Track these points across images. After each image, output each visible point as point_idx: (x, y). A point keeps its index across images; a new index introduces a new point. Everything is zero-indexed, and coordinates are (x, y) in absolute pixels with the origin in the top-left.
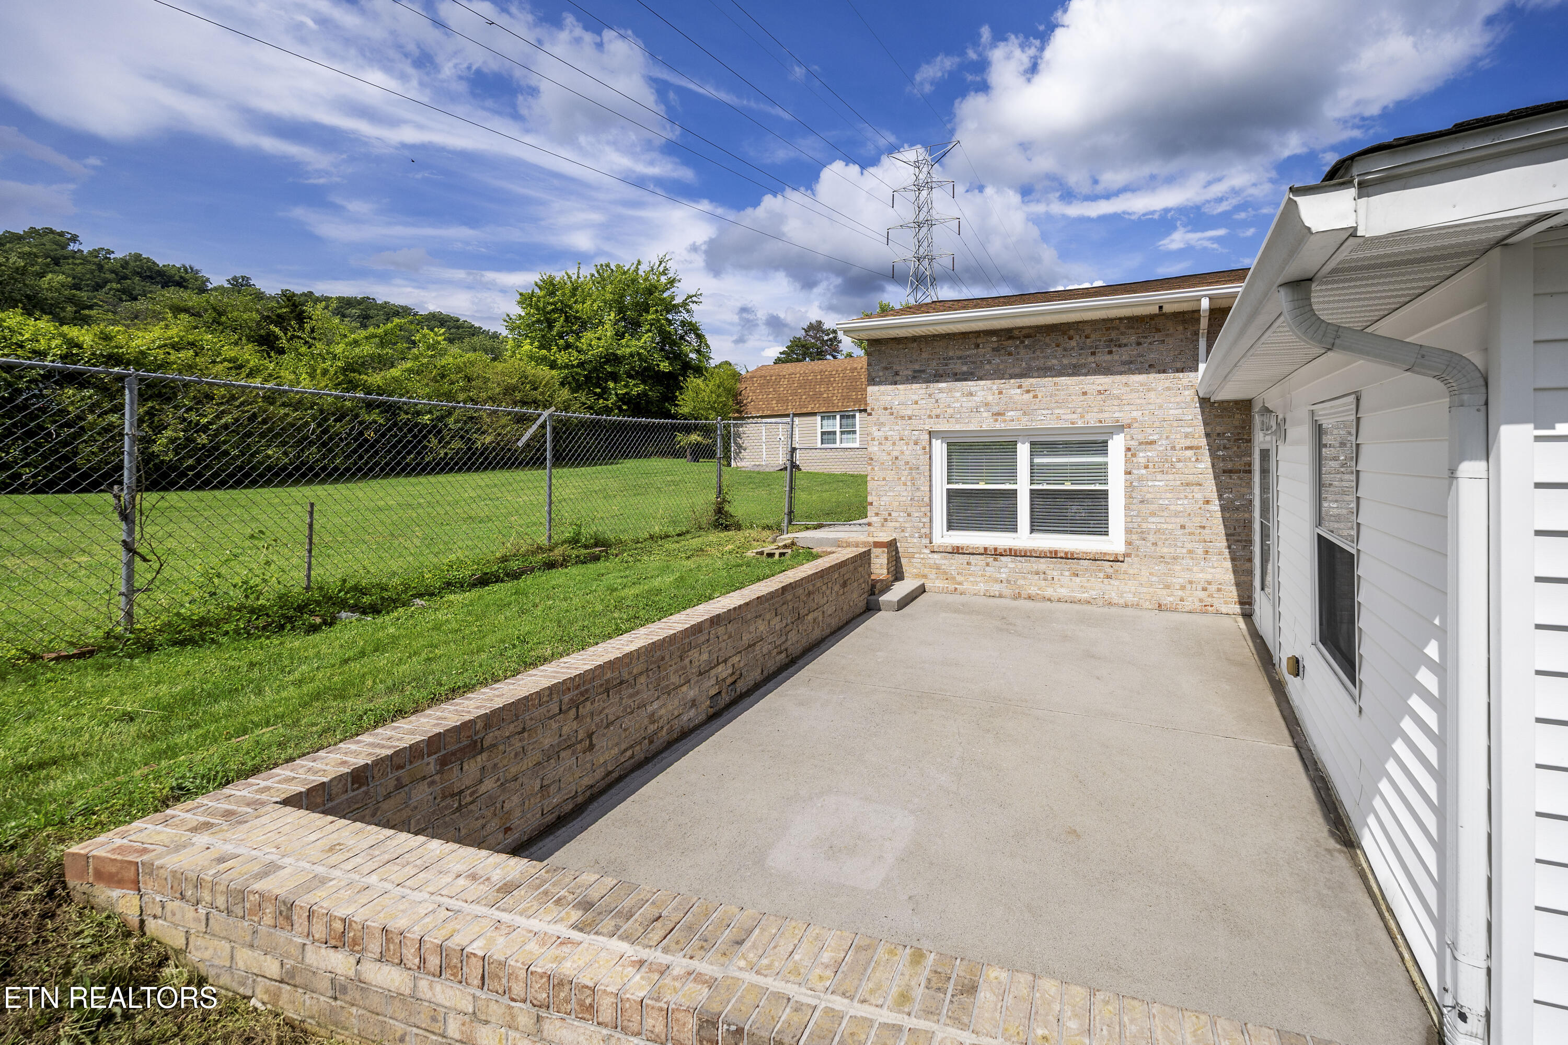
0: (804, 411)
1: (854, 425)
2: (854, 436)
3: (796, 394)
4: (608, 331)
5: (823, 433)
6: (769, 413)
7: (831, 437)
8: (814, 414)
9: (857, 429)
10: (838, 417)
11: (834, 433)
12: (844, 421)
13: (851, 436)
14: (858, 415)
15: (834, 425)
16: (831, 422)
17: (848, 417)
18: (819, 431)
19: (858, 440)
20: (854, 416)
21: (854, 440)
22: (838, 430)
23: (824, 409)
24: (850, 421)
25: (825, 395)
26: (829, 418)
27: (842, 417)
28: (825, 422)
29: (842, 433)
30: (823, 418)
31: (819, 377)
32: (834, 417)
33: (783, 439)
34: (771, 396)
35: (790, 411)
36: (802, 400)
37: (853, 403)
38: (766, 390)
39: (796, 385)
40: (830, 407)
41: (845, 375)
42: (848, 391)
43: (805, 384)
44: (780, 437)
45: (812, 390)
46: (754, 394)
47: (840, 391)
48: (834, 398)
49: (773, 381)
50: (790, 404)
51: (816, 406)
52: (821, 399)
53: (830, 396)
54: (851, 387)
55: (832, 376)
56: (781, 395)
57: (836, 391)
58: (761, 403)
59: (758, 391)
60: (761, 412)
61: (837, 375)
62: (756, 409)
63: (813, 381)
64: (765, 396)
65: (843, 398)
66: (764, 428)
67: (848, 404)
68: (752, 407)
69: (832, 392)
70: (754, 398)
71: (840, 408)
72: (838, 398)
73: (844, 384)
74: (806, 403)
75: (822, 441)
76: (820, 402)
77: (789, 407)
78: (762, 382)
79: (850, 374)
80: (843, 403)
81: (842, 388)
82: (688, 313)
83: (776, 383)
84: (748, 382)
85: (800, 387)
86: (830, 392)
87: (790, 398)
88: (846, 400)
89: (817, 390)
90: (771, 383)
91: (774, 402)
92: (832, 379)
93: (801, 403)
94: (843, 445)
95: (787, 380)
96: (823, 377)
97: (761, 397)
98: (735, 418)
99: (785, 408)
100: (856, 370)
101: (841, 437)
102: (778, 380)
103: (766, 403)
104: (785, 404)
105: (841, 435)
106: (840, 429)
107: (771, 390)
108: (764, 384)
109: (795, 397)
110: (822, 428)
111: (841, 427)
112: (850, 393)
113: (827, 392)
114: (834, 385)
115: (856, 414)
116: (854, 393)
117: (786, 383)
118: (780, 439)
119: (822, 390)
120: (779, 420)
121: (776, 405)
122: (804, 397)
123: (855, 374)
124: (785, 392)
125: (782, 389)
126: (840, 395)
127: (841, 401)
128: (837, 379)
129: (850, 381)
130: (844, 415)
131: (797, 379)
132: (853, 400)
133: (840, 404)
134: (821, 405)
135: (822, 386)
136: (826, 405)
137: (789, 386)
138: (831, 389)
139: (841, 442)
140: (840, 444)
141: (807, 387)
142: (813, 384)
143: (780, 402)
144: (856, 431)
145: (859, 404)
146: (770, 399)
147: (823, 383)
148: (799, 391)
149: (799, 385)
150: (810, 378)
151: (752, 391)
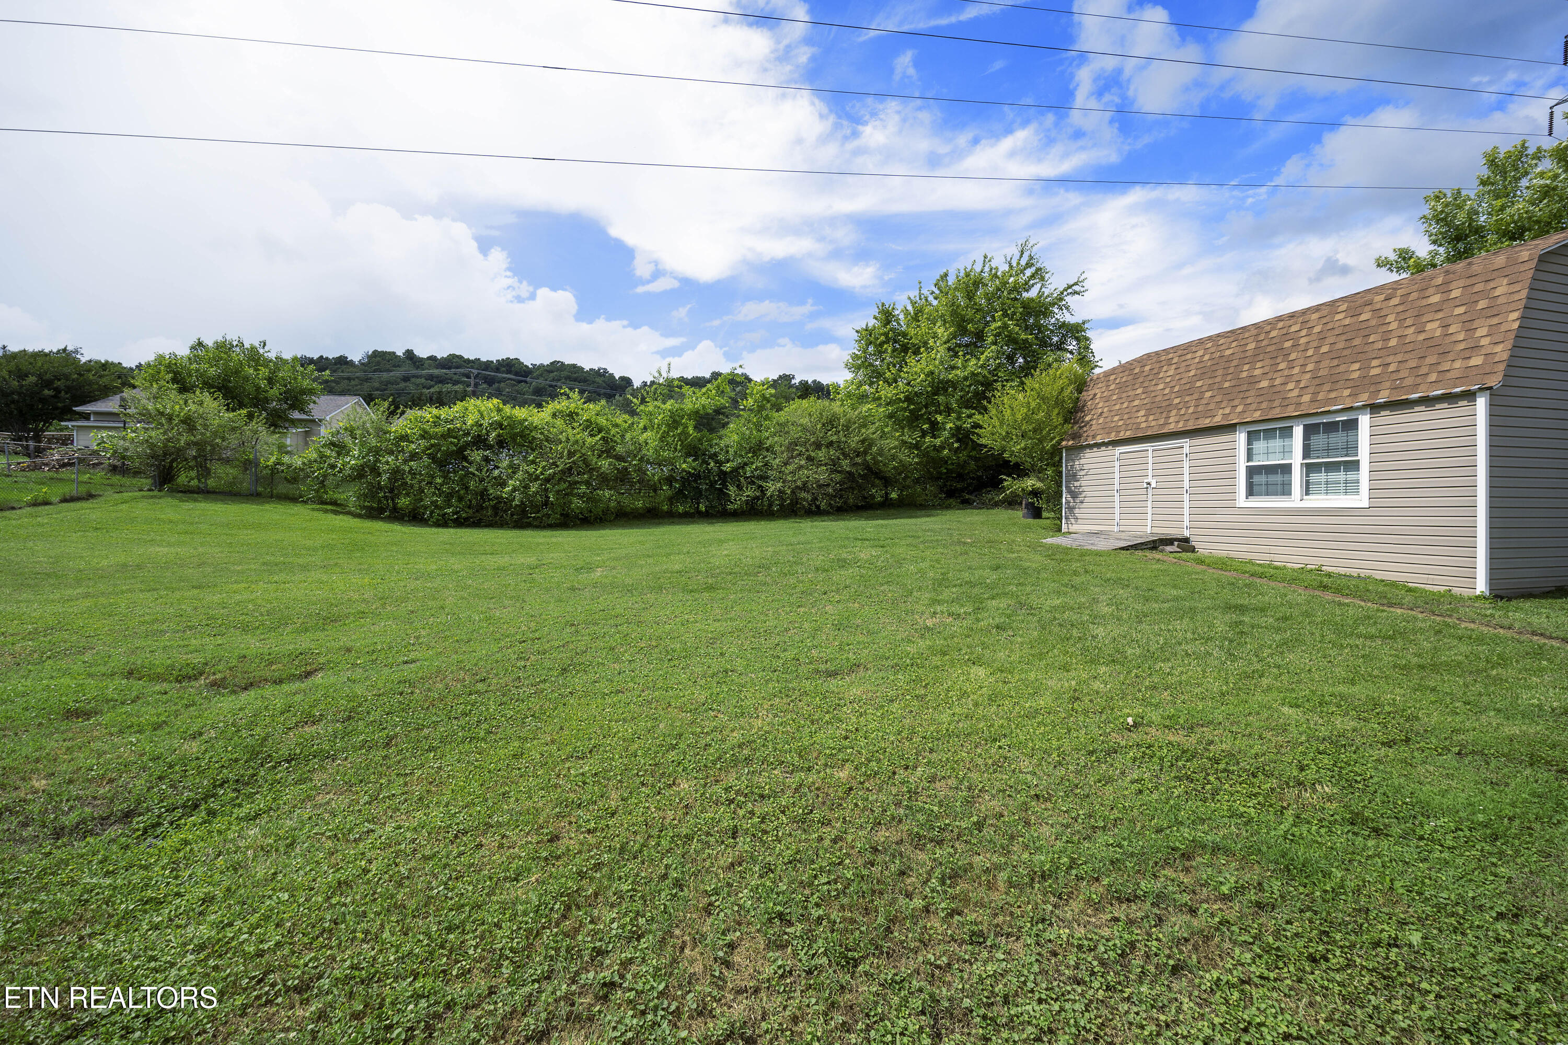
0: (1207, 422)
1: (1352, 448)
2: (1351, 476)
3: (1189, 392)
4: (940, 352)
5: (1253, 470)
6: (1128, 434)
7: (1278, 478)
8: (1230, 428)
9: (1364, 454)
10: (1298, 431)
11: (1286, 469)
12: (1319, 440)
13: (1340, 476)
14: (1364, 418)
15: (1287, 452)
16: (1277, 443)
17: (1331, 427)
18: (1242, 466)
19: (1364, 485)
20: (1352, 425)
21: (1351, 487)
22: (1297, 460)
23: (1257, 415)
24: (1338, 438)
25: (1264, 384)
26: (1269, 434)
27: (1309, 431)
28: (1260, 446)
29: (1310, 469)
30: (1252, 437)
31: (1252, 346)
32: (1287, 432)
33: (1154, 485)
34: (1136, 403)
35: (1172, 427)
36: (1204, 401)
37: (1349, 390)
38: (1130, 394)
39: (1192, 373)
40: (1278, 410)
41: (1330, 326)
42: (1336, 362)
43: (1214, 368)
44: (1149, 479)
45: (1229, 377)
46: (1107, 404)
47: (1310, 367)
48: (1291, 386)
49: (1145, 374)
50: (1174, 413)
51: (1240, 409)
52: (1252, 393)
53: (1277, 382)
54: (1345, 353)
55: (1288, 337)
56: (1157, 399)
57: (1296, 370)
58: (1116, 418)
59: (1115, 397)
60: (1114, 434)
61: (1304, 333)
62: (1106, 431)
63: (1237, 356)
64: (1125, 405)
65: (1317, 381)
66: (1117, 464)
67: (1333, 395)
68: (1099, 427)
69: (1286, 373)
70: (1106, 410)
71: (1302, 408)
72: (1302, 386)
73: (1325, 349)
74: (1212, 406)
75: (1251, 492)
76: (1249, 401)
77: (1171, 420)
78: (1124, 380)
79: (1347, 322)
80: (1315, 394)
81: (1315, 358)
82: (1065, 311)
83: (1150, 378)
84: (1100, 385)
85: (1200, 376)
86: (1280, 373)
87: (1177, 401)
88: (1327, 387)
89: (1244, 375)
90: (1141, 380)
91: (1142, 413)
92: (1288, 344)
93: (1200, 409)
94: (1317, 501)
95: (1174, 367)
96: (1264, 343)
97: (1117, 407)
98: (1068, 449)
99: (1162, 422)
100: (1368, 308)
101: (1308, 482)
102: (1155, 371)
103: (1126, 417)
104: (1164, 415)
105: (1307, 476)
106: (1304, 459)
107: (1139, 391)
108: (1128, 384)
109: (1187, 399)
110: (1249, 459)
111: (1306, 454)
112: (1342, 368)
113: (1269, 376)
114: (1293, 356)
115: (1360, 417)
116: (1356, 366)
117: (1171, 373)
118: (1149, 484)
119: (1257, 372)
120: (1148, 446)
121: (1144, 419)
122: (1208, 394)
123: (1363, 317)
124: (1167, 391)
125: (1161, 386)
126: (1308, 376)
127: (1311, 390)
128: (1303, 341)
129: (1344, 337)
130: (1319, 424)
131: (1197, 360)
132: (1350, 384)
133: (1306, 398)
134: (1254, 406)
135: (1259, 365)
136: (1264, 405)
137: (1177, 377)
138: (1282, 366)
139: (1307, 494)
140: (1305, 497)
141: (1220, 372)
142: (1235, 363)
143: (1154, 411)
144: (1357, 463)
145: (1371, 390)
146: (1135, 409)
147: (1261, 357)
148: (1199, 384)
149: (1199, 372)
150: (1228, 352)
151: (1104, 399)
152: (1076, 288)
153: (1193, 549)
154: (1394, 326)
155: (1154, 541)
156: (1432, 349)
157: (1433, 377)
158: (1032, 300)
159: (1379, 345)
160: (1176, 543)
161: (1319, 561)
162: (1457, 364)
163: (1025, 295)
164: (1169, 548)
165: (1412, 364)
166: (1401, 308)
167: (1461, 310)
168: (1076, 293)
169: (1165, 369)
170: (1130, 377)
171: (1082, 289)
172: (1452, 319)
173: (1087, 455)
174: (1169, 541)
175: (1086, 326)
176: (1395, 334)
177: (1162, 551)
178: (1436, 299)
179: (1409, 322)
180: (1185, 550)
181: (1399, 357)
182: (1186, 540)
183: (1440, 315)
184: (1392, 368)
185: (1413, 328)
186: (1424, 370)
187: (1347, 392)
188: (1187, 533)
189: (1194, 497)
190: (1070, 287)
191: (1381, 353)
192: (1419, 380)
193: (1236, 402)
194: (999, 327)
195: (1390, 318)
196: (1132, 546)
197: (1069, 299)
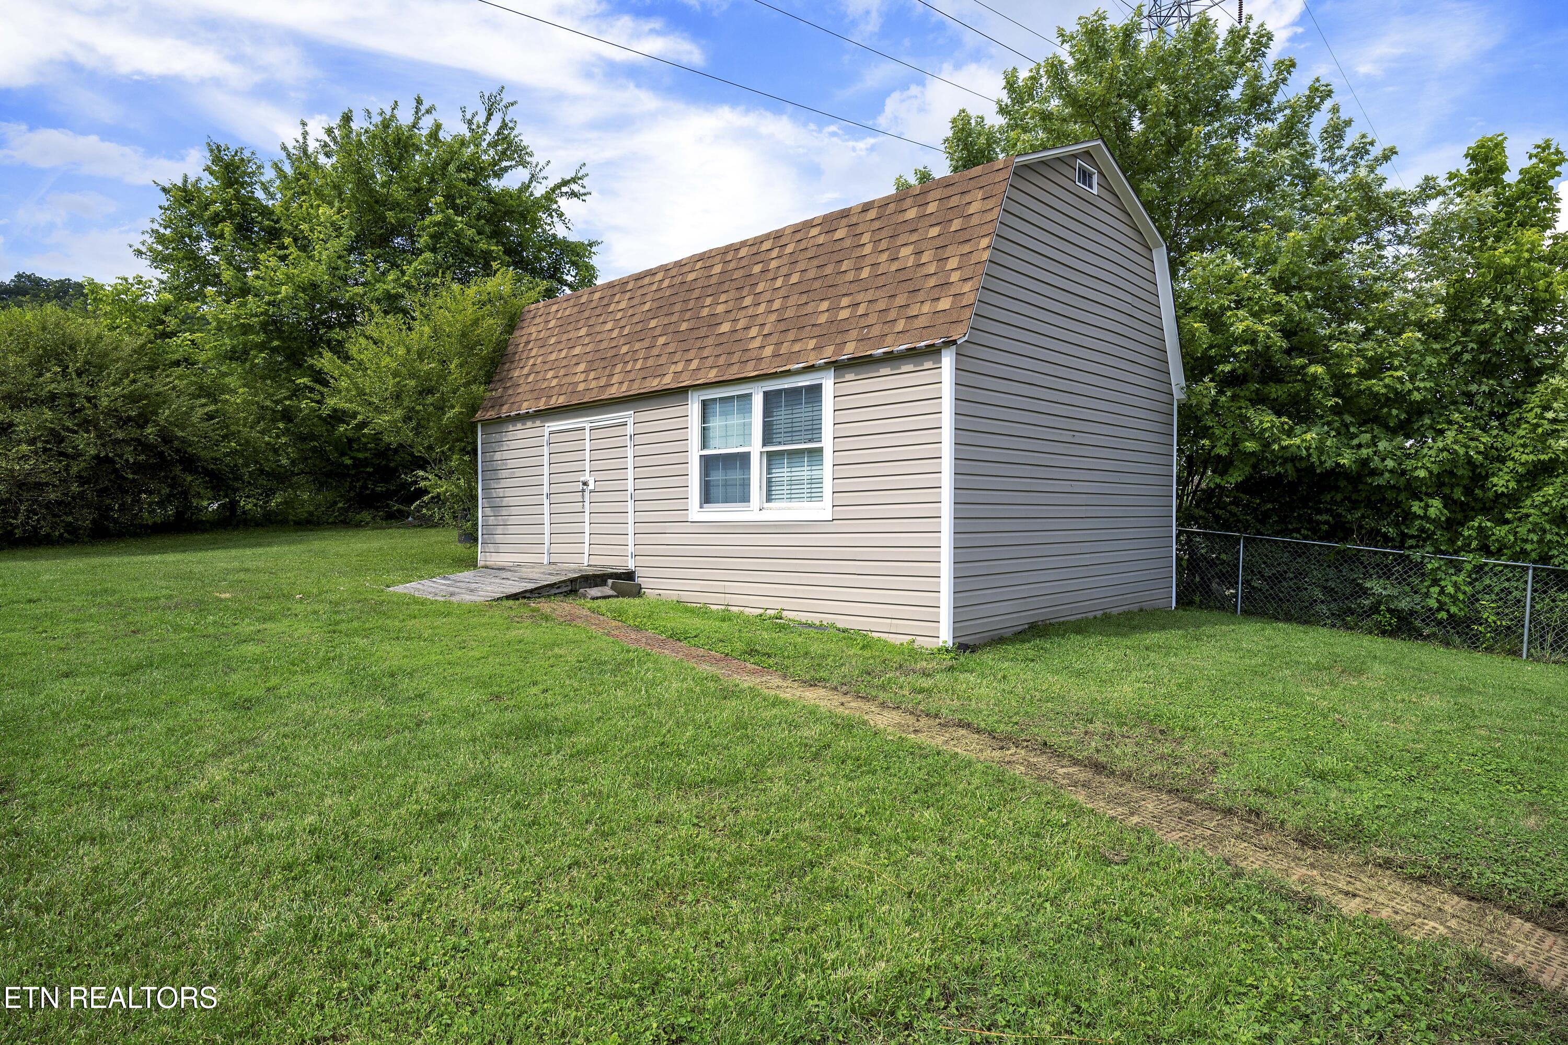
0: (654, 384)
1: (815, 431)
2: (815, 473)
3: (640, 335)
5: (708, 463)
6: (562, 400)
7: (736, 475)
8: (679, 393)
9: (827, 442)
10: (758, 402)
11: (744, 459)
12: (779, 414)
13: (803, 472)
14: (828, 383)
15: (746, 434)
16: (734, 421)
17: (795, 394)
18: (696, 455)
19: (828, 486)
20: (816, 390)
21: (814, 492)
22: (756, 448)
23: (712, 375)
24: (800, 412)
25: (725, 327)
26: (727, 405)
27: (770, 402)
28: (716, 423)
29: (772, 458)
30: (708, 408)
31: (717, 269)
32: (745, 403)
33: (591, 487)
34: (577, 350)
35: (614, 391)
36: (655, 351)
37: (815, 341)
38: (571, 335)
39: (647, 307)
40: (735, 368)
41: (803, 245)
42: (804, 298)
43: (672, 300)
44: (586, 477)
45: (688, 315)
46: (542, 351)
47: (777, 305)
48: (754, 332)
49: (593, 305)
50: (619, 368)
51: (694, 365)
52: (710, 341)
53: (740, 325)
54: (817, 284)
55: (759, 258)
56: (604, 345)
57: (762, 309)
58: (550, 374)
59: (553, 340)
60: (544, 399)
61: (774, 254)
62: (535, 394)
63: (700, 284)
64: (563, 354)
65: (782, 326)
66: (546, 451)
67: (797, 347)
68: (528, 388)
69: (750, 312)
70: (540, 360)
71: (763, 365)
72: (765, 332)
73: (794, 279)
74: (663, 360)
75: (707, 497)
76: (706, 353)
77: (615, 379)
78: (567, 312)
79: (821, 240)
80: (779, 344)
81: (782, 293)
82: (555, 219)
83: (598, 312)
84: (537, 320)
85: (654, 313)
86: (744, 312)
87: (625, 349)
88: (791, 336)
89: (705, 312)
90: (586, 314)
91: (582, 367)
92: (757, 269)
93: (650, 362)
94: (781, 511)
95: (628, 295)
96: (732, 265)
97: (553, 357)
98: (487, 423)
99: (602, 382)
100: (844, 222)
101: (769, 481)
102: (605, 302)
103: (562, 372)
104: (607, 372)
105: (769, 473)
106: (764, 445)
107: (583, 332)
108: (571, 319)
109: (637, 346)
110: (704, 446)
111: (767, 439)
112: (809, 309)
113: (732, 316)
114: (760, 288)
115: (823, 382)
116: (825, 305)
117: (623, 305)
118: (585, 484)
119: (720, 309)
120: (583, 421)
121: (583, 377)
122: (661, 340)
123: (839, 234)
124: (615, 334)
125: (609, 326)
126: (773, 317)
127: (774, 339)
128: (773, 264)
129: (816, 262)
130: (780, 391)
131: (655, 287)
132: (817, 331)
133: (768, 351)
134: (709, 362)
135: (723, 298)
136: (722, 360)
137: (630, 312)
138: (748, 301)
139: (769, 500)
140: (766, 505)
141: (678, 307)
142: (696, 294)
143: (596, 365)
144: (820, 450)
145: (838, 341)
146: (574, 361)
147: (726, 287)
148: (653, 324)
149: (655, 305)
150: (691, 277)
151: (539, 343)
152: (575, 187)
153: (637, 592)
154: (868, 249)
155: (572, 581)
156: (903, 284)
157: (900, 326)
158: (506, 193)
159: (850, 276)
160: (610, 581)
161: (779, 604)
162: (926, 308)
163: (496, 184)
164: (595, 592)
165: (881, 305)
166: (877, 224)
167: (934, 232)
168: (573, 194)
169: (617, 298)
170: (576, 309)
171: (582, 191)
172: (925, 243)
173: (510, 436)
174: (598, 579)
175: (594, 249)
176: (868, 261)
177: (585, 596)
178: (911, 214)
179: (883, 245)
180: (621, 594)
181: (869, 295)
182: (629, 576)
183: (914, 237)
184: (861, 310)
185: (887, 253)
186: (892, 315)
187: (812, 344)
188: (631, 565)
189: (641, 506)
190: (565, 183)
191: (854, 288)
192: (886, 328)
193: (691, 355)
194: (438, 224)
195: (865, 238)
196: (531, 591)
197: (563, 203)
